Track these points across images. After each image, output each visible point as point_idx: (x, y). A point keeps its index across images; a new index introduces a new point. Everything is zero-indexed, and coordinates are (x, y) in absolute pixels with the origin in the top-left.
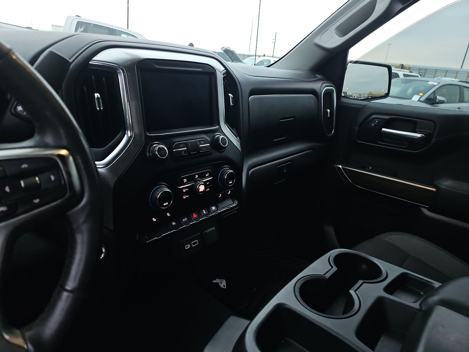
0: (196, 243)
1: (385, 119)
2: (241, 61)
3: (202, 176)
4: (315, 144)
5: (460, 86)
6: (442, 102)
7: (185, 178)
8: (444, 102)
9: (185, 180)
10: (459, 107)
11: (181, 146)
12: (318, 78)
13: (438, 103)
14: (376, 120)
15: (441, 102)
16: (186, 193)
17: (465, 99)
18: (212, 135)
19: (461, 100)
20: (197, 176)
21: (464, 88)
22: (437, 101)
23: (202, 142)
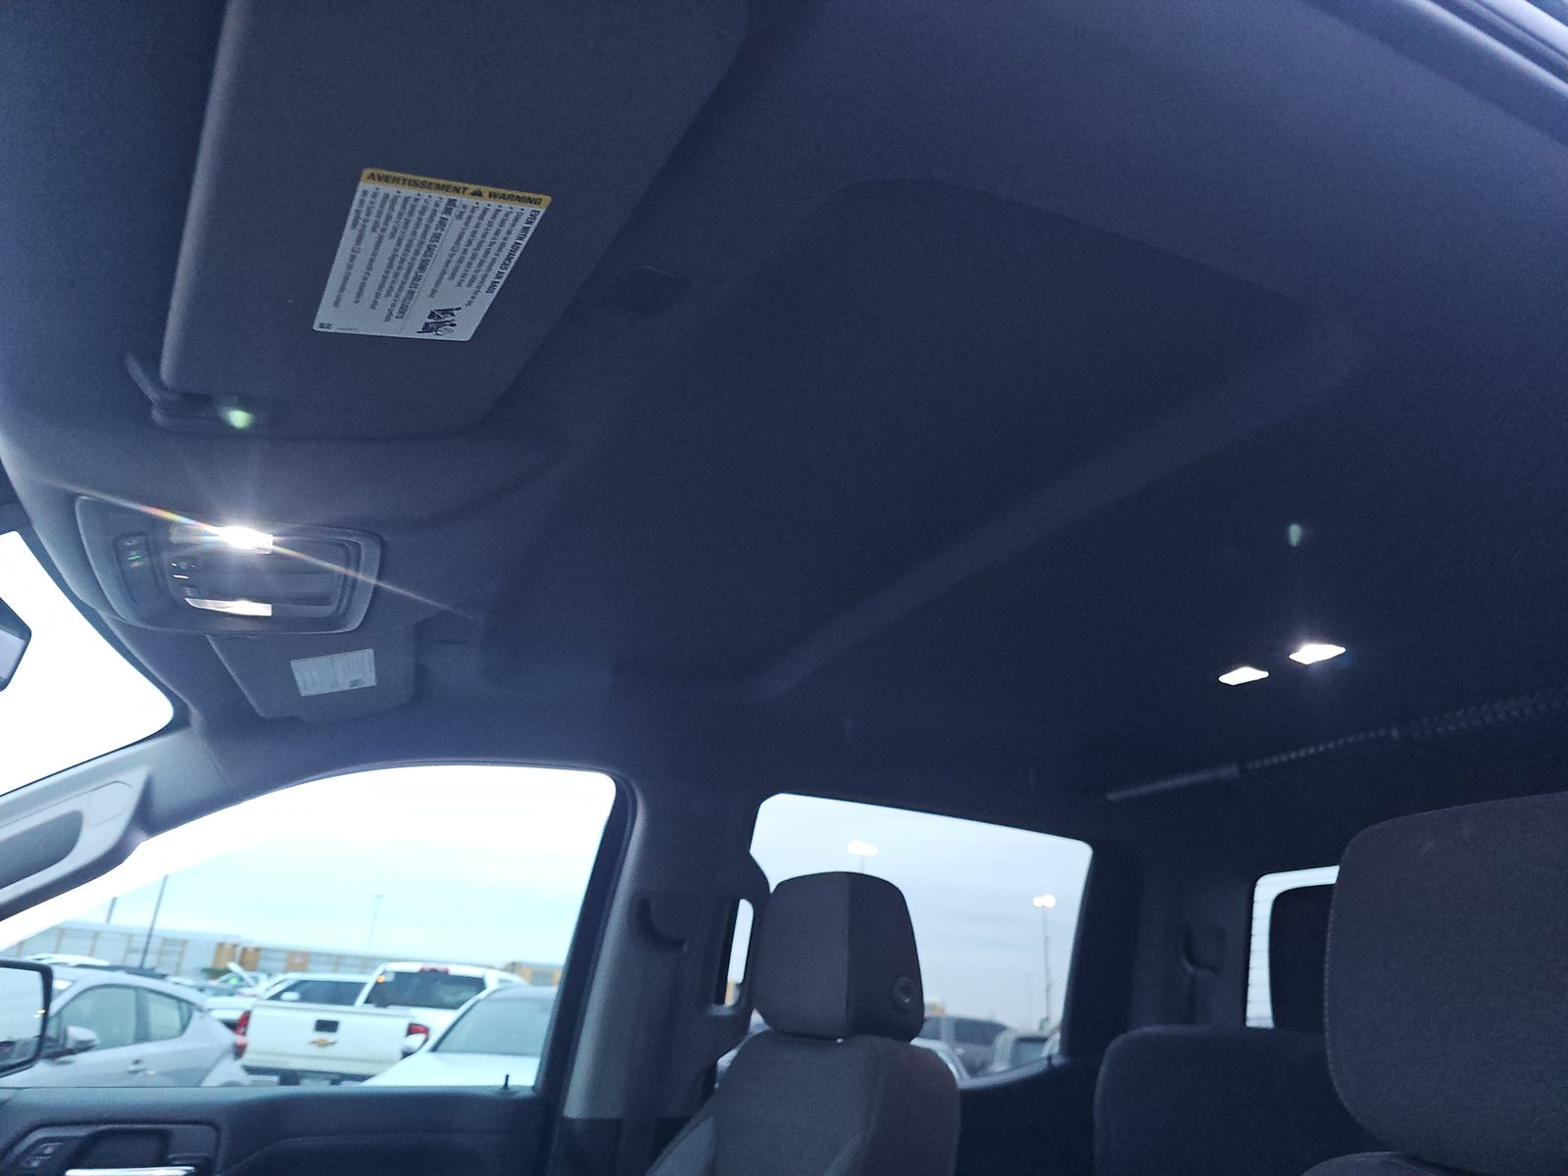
1: (75, 1138)
5: (136, 988)
6: (85, 1047)
8: (92, 1044)
10: (136, 1058)
13: (71, 1052)
14: (46, 1147)
15: (81, 1047)
17: (154, 1029)
19: (143, 1036)
21: (151, 996)
22: (70, 1045)
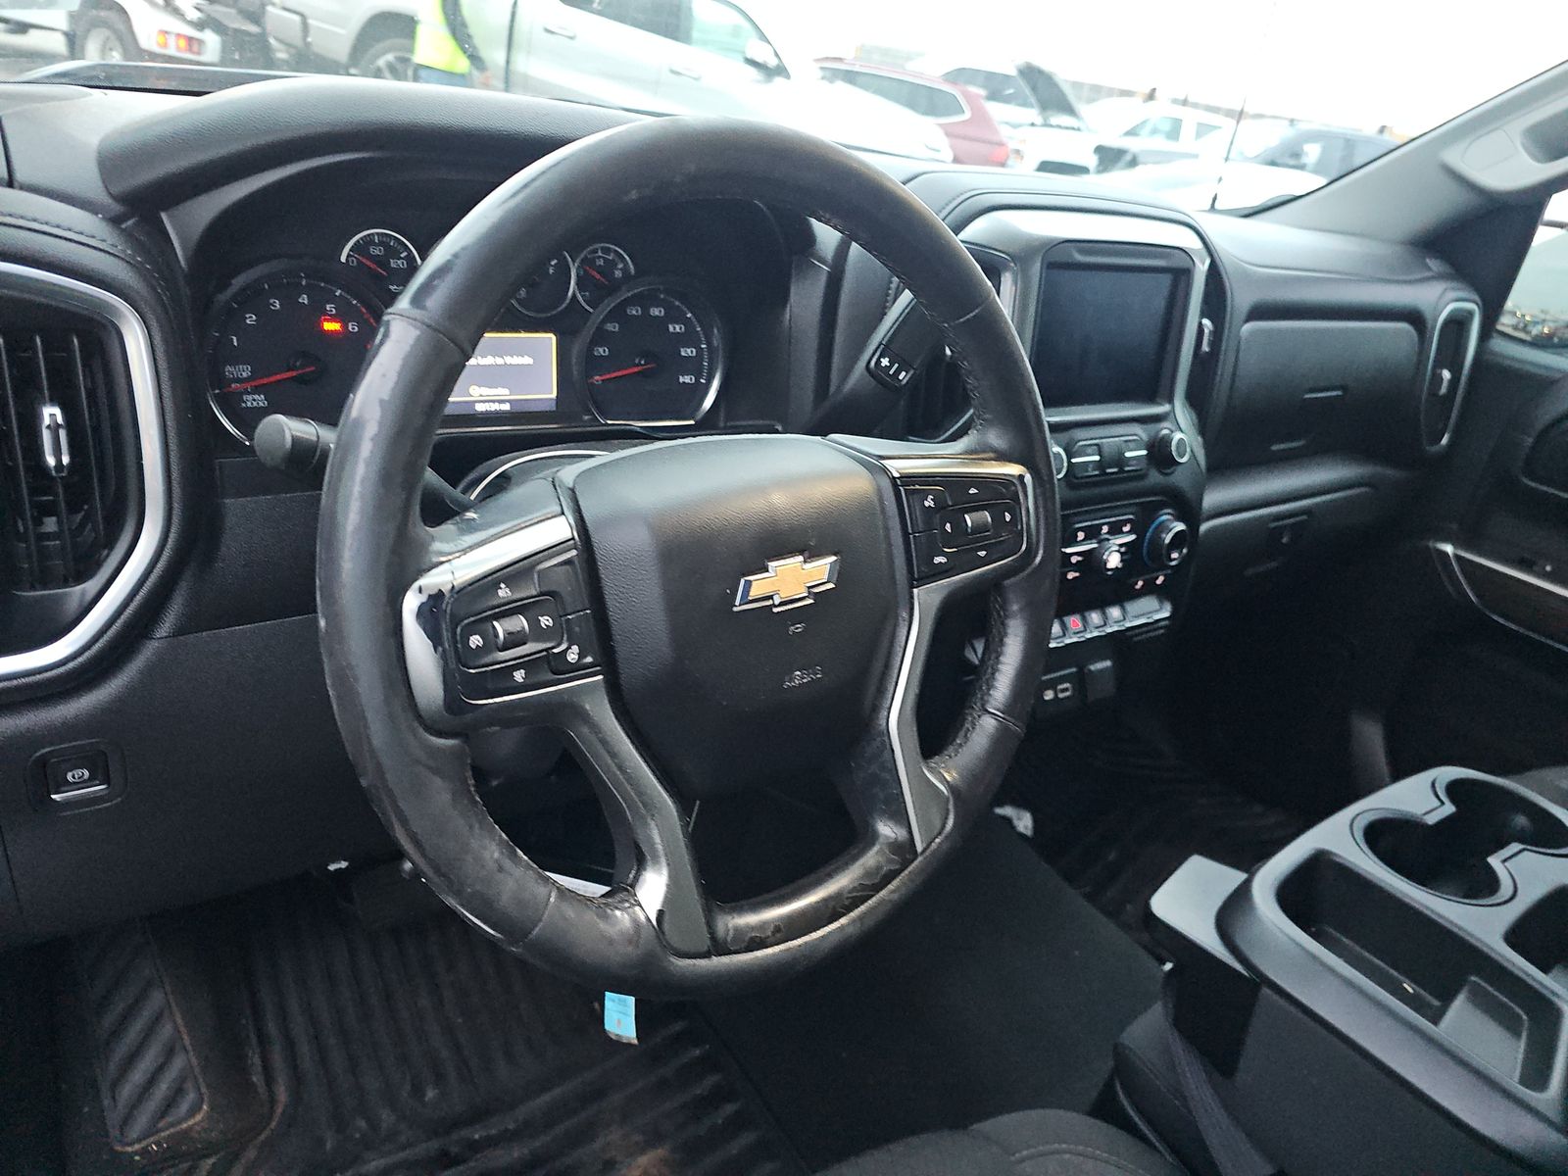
0: (1066, 690)
2: (1070, 110)
3: (1116, 530)
4: (1379, 469)
7: (1081, 529)
9: (1081, 536)
11: (1089, 450)
12: (1429, 269)
16: (1076, 567)
18: (1152, 427)
20: (1105, 529)
23: (1131, 445)
